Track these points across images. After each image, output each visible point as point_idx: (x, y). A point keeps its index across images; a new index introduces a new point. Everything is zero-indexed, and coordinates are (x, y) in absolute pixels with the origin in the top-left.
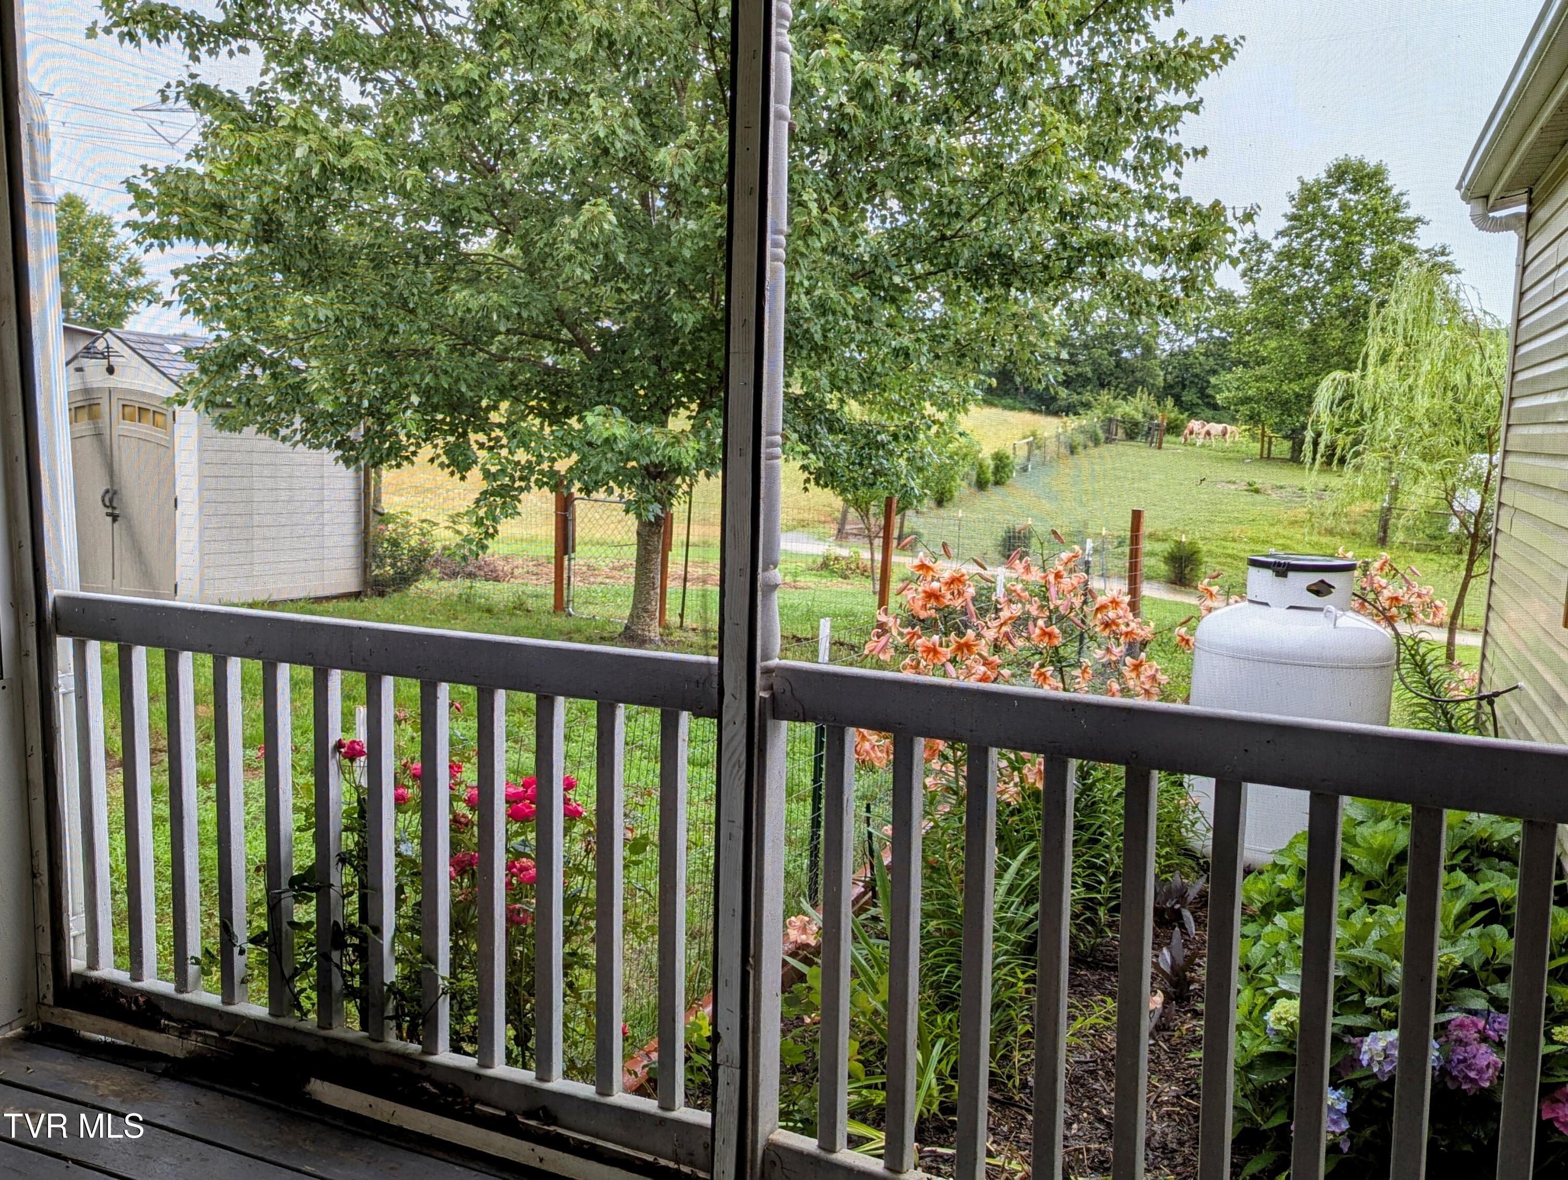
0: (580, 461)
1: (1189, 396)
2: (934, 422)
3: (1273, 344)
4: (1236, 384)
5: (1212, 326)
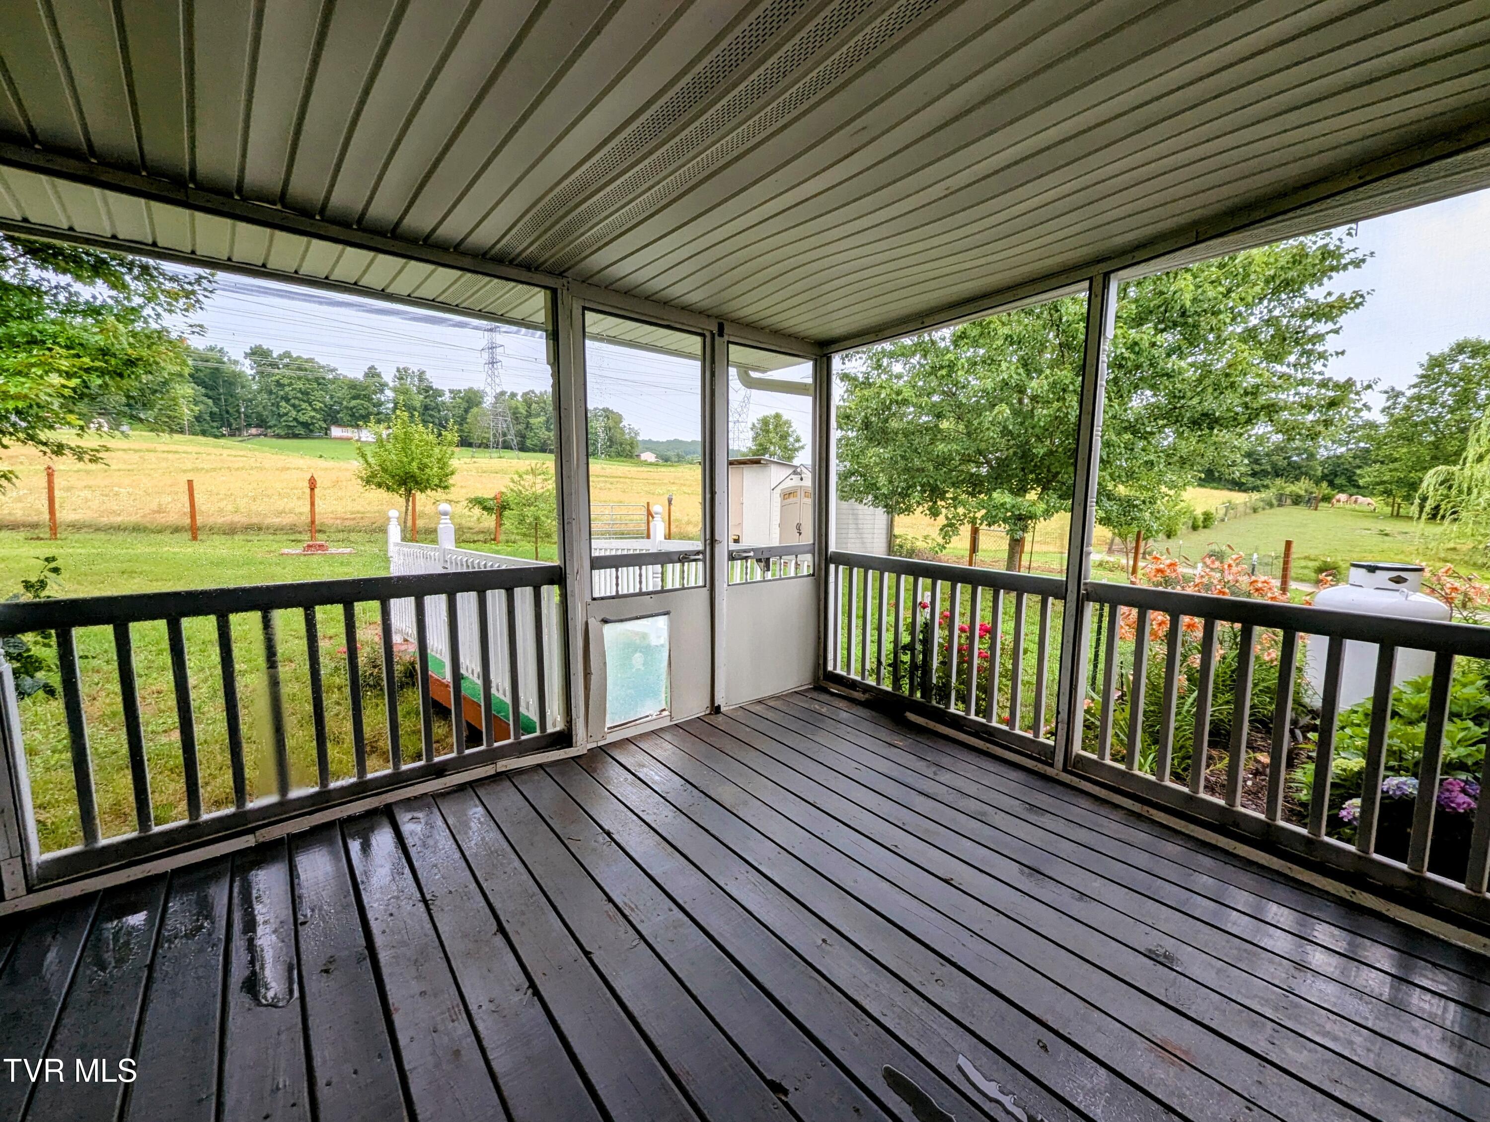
0: (987, 513)
1: (1339, 481)
2: (1166, 495)
3: (1405, 450)
4: (1375, 474)
5: (1359, 441)
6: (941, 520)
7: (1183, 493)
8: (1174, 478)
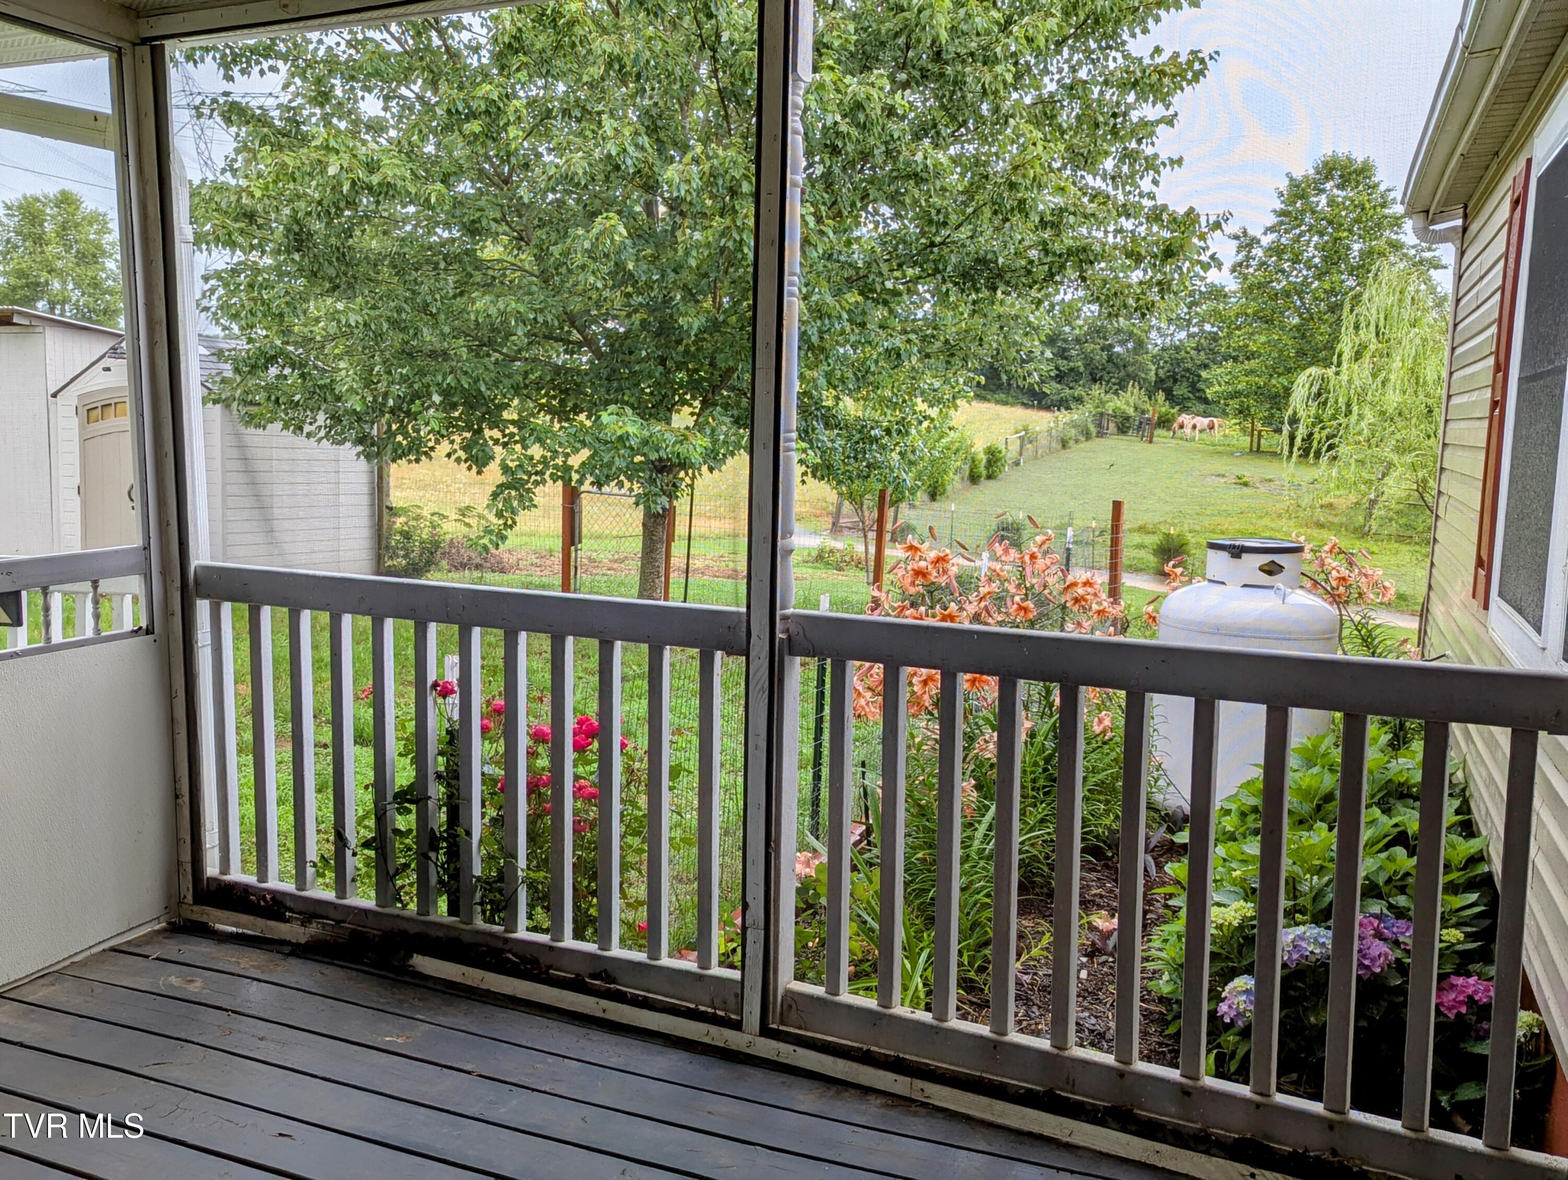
0: (592, 457)
1: (1180, 390)
2: (924, 417)
3: (1263, 339)
4: (1226, 379)
5: (1203, 321)
6: (494, 474)
7: (952, 412)
8: (937, 385)
